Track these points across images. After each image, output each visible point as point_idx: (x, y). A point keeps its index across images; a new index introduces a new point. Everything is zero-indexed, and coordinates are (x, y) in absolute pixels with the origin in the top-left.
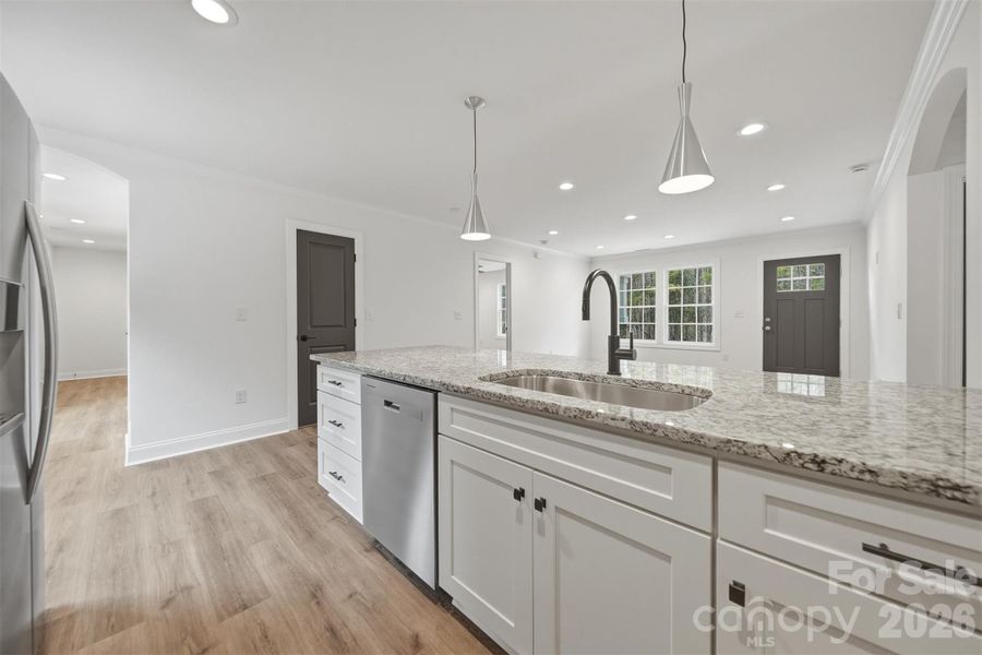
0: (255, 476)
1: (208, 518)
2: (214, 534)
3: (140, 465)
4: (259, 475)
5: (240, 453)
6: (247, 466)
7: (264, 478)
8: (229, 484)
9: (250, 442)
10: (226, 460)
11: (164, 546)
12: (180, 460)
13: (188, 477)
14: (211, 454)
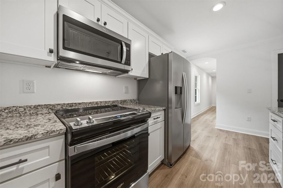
0: (247, 146)
1: (226, 149)
2: (225, 154)
3: (218, 129)
4: (249, 147)
5: (247, 137)
6: (246, 142)
7: (249, 149)
8: (237, 144)
9: (252, 135)
10: (240, 137)
11: (212, 149)
12: (227, 132)
13: (227, 136)
14: (237, 134)
